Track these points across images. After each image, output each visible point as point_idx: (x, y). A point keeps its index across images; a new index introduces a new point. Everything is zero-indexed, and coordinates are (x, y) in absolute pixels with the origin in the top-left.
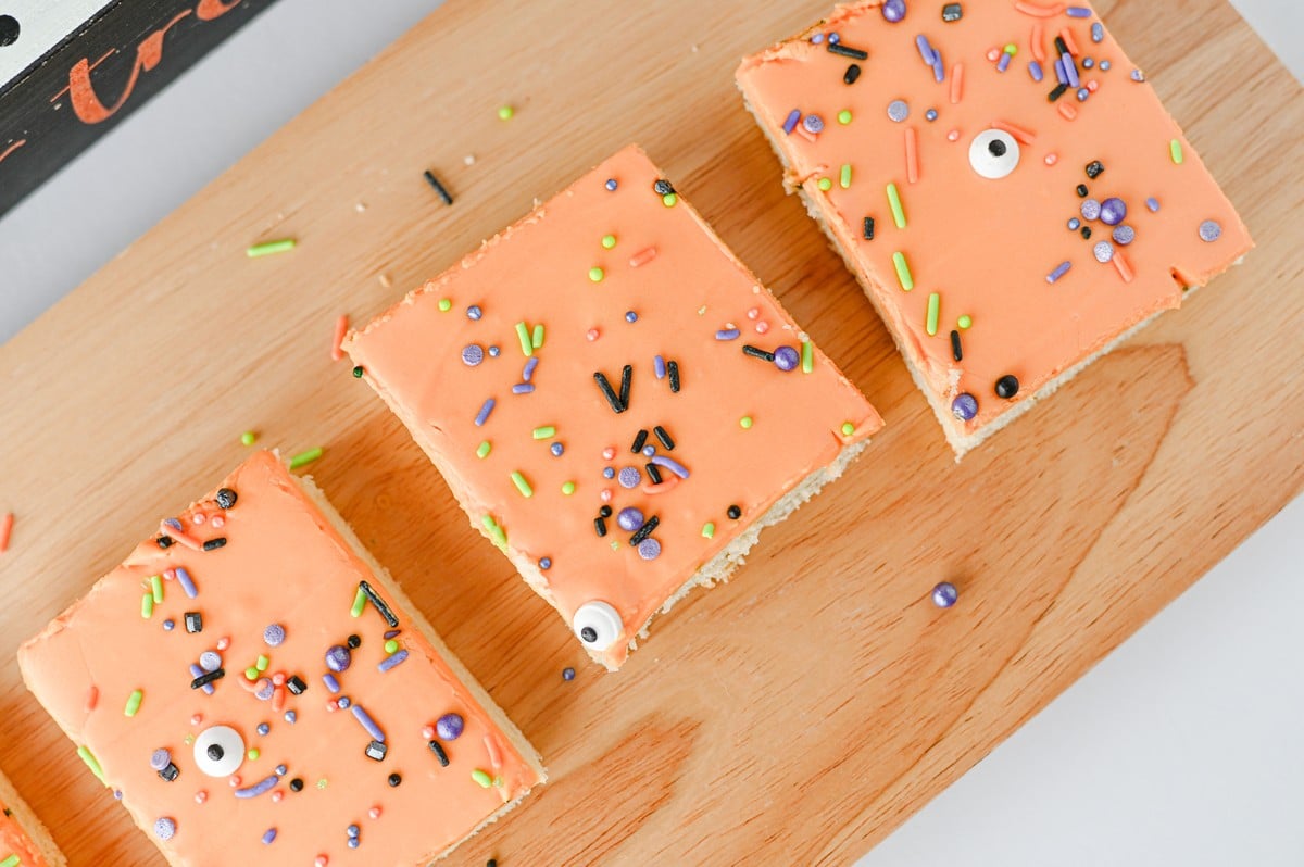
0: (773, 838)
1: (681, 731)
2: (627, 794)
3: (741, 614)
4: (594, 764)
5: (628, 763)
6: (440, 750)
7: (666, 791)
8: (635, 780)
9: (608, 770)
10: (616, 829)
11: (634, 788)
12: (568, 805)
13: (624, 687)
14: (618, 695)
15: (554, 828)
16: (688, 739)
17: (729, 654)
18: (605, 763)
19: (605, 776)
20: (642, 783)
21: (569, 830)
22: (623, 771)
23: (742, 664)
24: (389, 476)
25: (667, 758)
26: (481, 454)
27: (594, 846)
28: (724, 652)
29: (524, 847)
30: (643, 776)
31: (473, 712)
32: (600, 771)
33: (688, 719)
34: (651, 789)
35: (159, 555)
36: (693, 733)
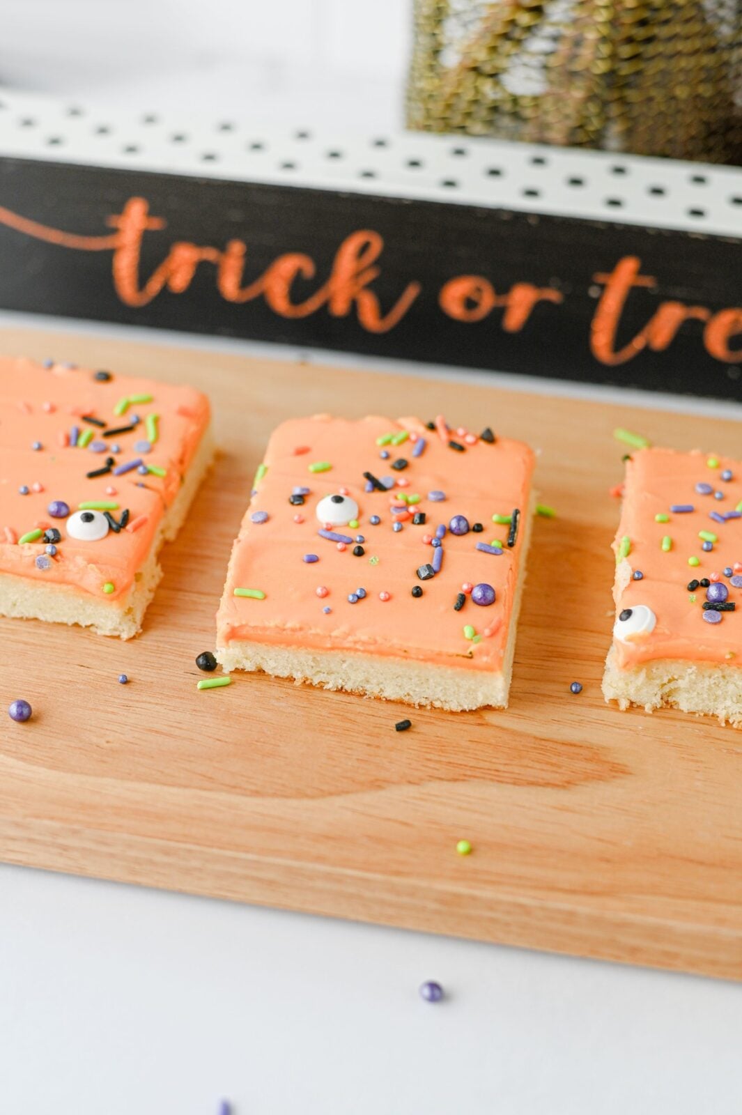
0: (608, 861)
1: (613, 767)
2: (537, 766)
3: (725, 751)
4: (536, 738)
5: (559, 754)
6: (461, 603)
7: (566, 784)
8: (552, 765)
9: (541, 747)
10: (506, 775)
11: (545, 767)
12: (493, 741)
13: (602, 722)
14: (596, 723)
15: (468, 744)
16: (614, 774)
17: (692, 760)
18: (543, 742)
19: (535, 748)
20: (555, 769)
21: (477, 752)
22: (548, 754)
23: (698, 771)
24: (578, 550)
25: (588, 771)
26: (658, 518)
27: (482, 770)
28: (691, 757)
29: (438, 737)
30: (560, 767)
31: (504, 605)
32: (535, 744)
33: (626, 766)
34: (557, 775)
35: (422, 430)
36: (621, 775)
